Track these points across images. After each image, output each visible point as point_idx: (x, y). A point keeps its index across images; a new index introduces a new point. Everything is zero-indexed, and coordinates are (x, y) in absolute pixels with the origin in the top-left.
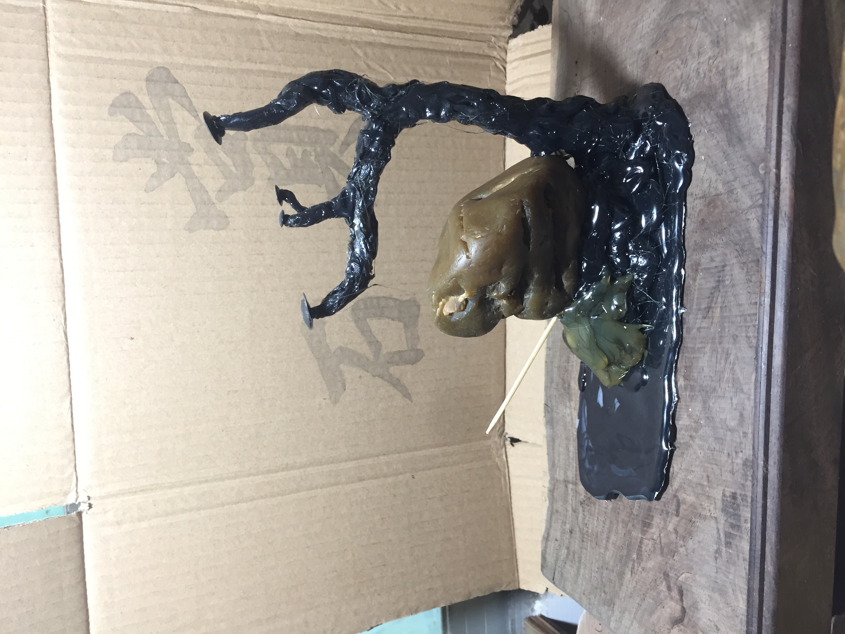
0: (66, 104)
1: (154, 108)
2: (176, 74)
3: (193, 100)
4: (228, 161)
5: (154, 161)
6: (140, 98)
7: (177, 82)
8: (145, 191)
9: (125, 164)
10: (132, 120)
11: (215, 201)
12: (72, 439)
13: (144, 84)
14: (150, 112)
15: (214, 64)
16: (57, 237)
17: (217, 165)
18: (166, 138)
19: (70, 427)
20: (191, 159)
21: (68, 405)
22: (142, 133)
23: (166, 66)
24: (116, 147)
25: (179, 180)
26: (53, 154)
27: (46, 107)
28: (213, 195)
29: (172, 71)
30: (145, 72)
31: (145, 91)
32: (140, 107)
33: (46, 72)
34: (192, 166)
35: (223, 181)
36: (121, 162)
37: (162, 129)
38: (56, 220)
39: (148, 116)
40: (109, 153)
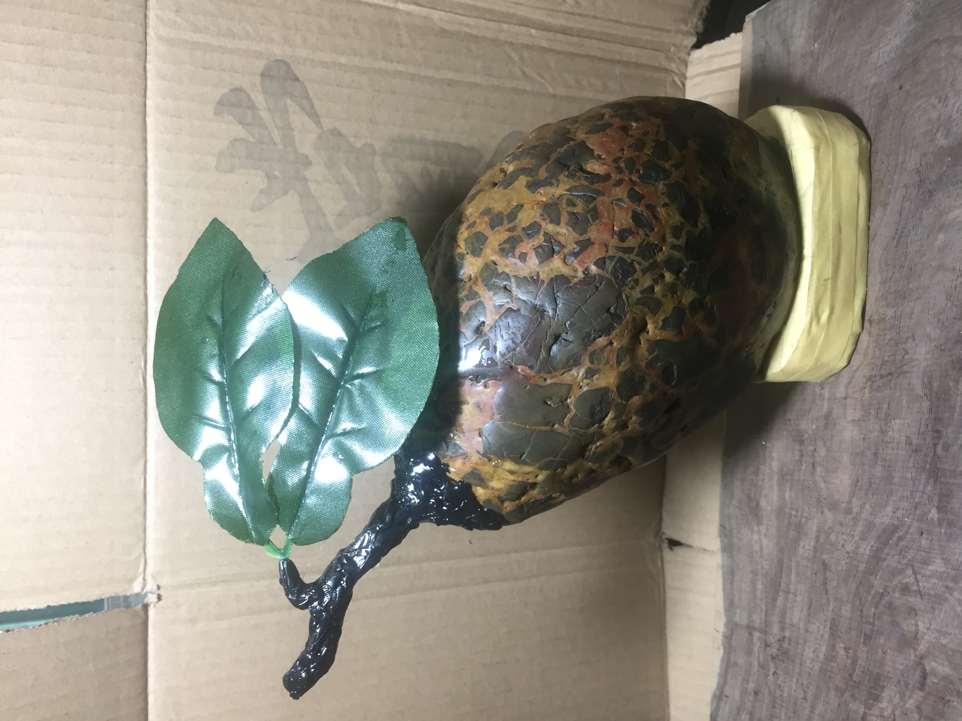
0: (165, 98)
1: (269, 110)
2: (298, 70)
3: (315, 102)
4: (351, 178)
5: (264, 174)
6: (253, 97)
7: (297, 79)
8: (252, 209)
9: (229, 175)
10: (241, 122)
11: (333, 227)
12: (142, 511)
13: (258, 79)
14: (264, 114)
15: (343, 60)
16: (142, 260)
17: (338, 183)
18: (280, 146)
19: (141, 497)
20: (308, 174)
21: (141, 468)
22: (252, 139)
23: (286, 60)
24: (221, 155)
25: (292, 198)
26: (144, 159)
27: (140, 100)
28: (331, 219)
29: (292, 66)
30: (260, 65)
31: (259, 88)
32: (252, 107)
33: (143, 58)
34: (310, 184)
35: (344, 203)
36: (226, 172)
37: (276, 135)
38: (143, 239)
39: (261, 118)
40: (212, 161)
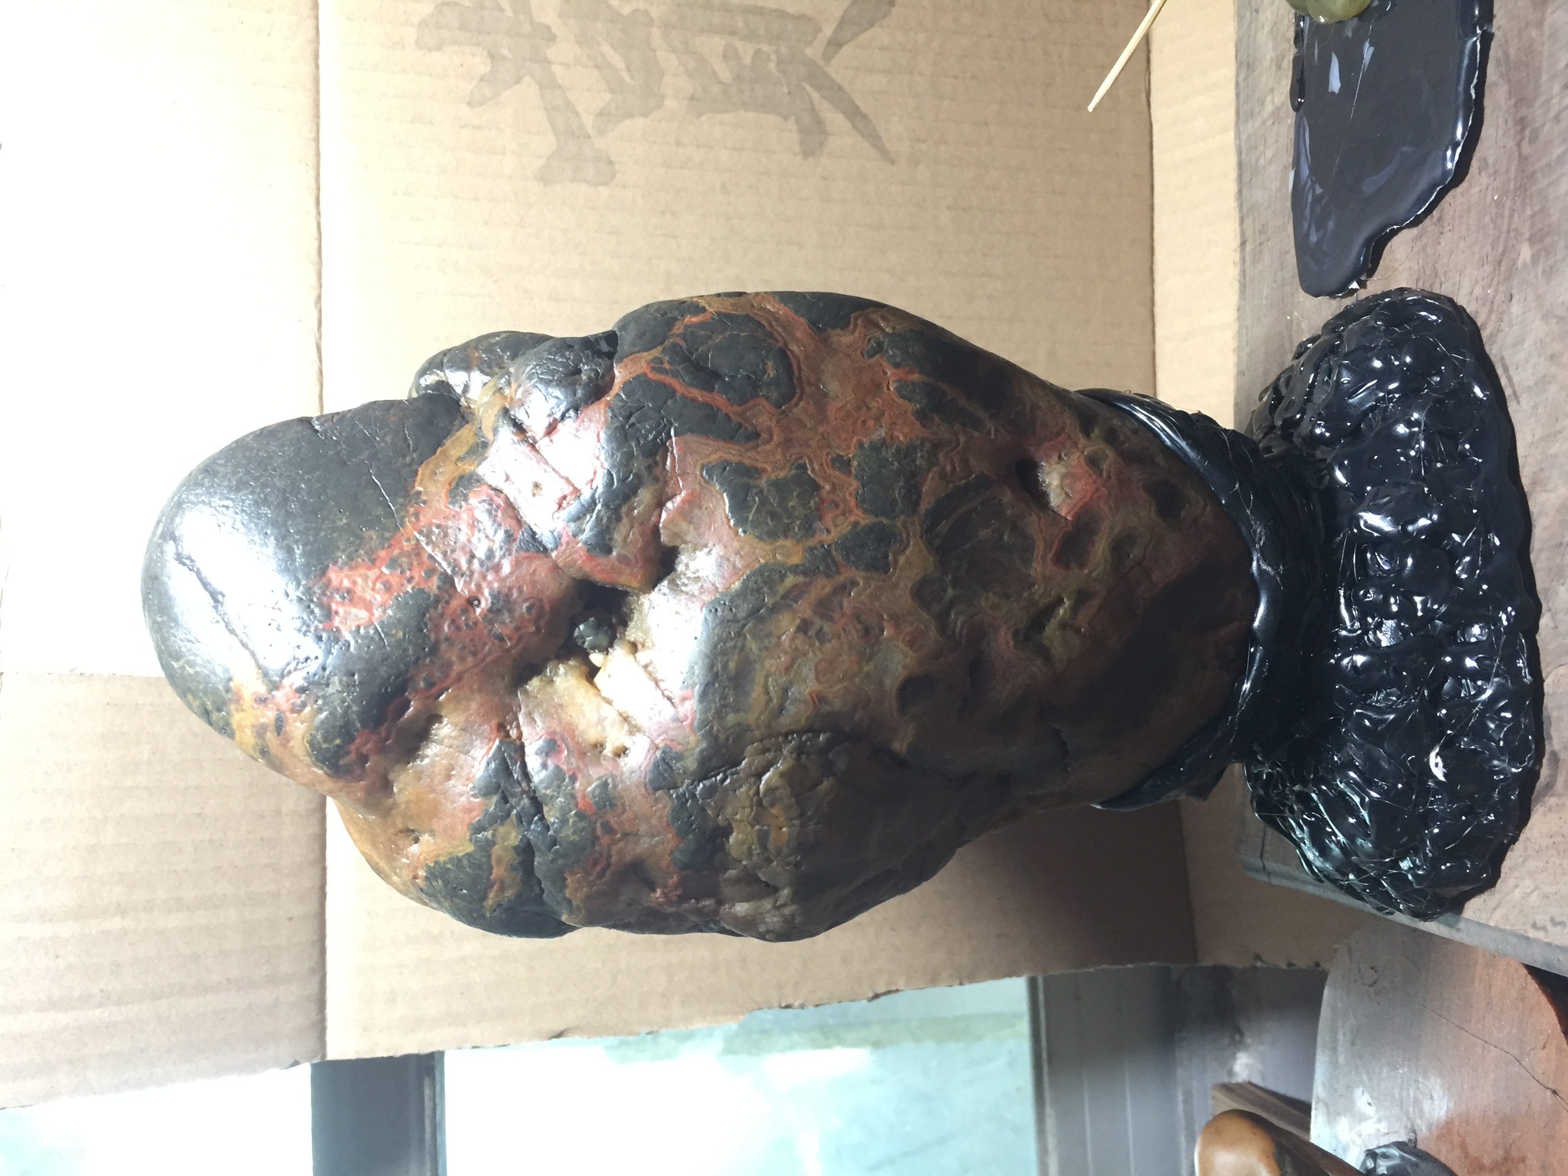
9: (436, 54)
16: (313, 174)
25: (529, 88)
26: (315, 30)
36: (430, 50)
38: (313, 144)
40: (410, 34)
